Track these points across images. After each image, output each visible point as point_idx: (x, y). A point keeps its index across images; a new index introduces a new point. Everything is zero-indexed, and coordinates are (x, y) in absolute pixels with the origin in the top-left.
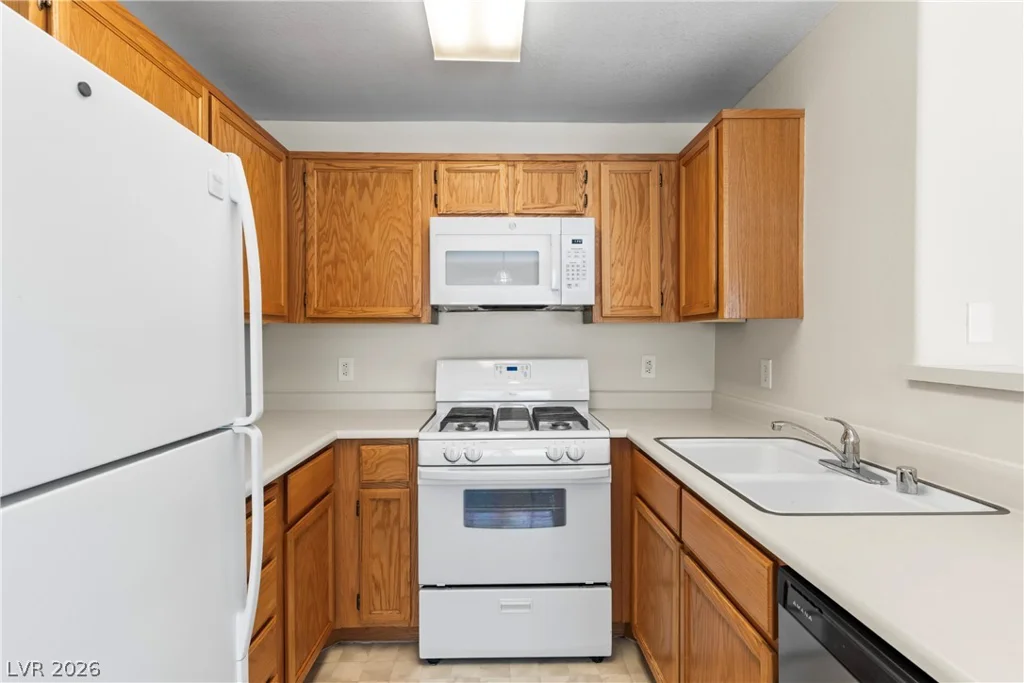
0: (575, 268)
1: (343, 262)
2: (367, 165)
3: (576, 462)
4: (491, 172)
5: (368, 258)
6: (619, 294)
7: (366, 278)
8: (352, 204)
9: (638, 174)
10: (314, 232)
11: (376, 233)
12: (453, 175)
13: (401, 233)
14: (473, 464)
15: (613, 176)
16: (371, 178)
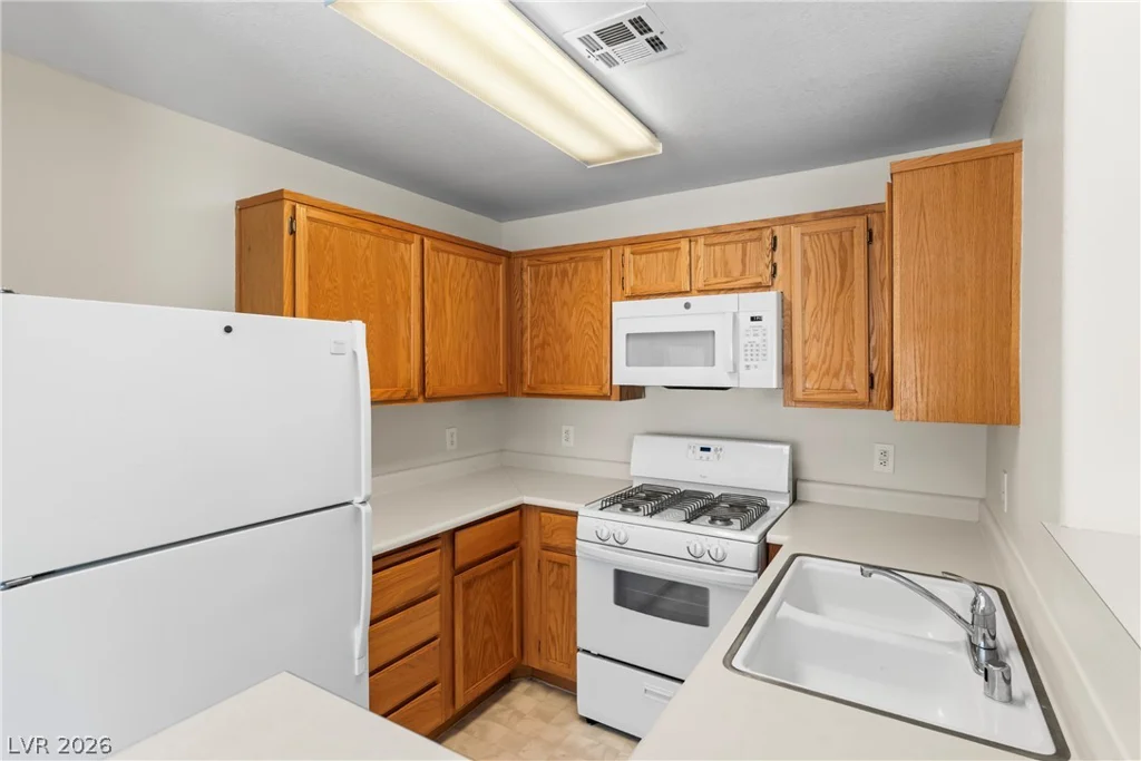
0: (754, 348)
1: (549, 345)
2: (566, 257)
3: (718, 563)
4: (673, 250)
5: (567, 341)
6: (814, 375)
7: (566, 358)
8: (556, 294)
9: (839, 233)
10: (528, 321)
11: (574, 319)
12: (638, 257)
13: (593, 316)
14: (621, 545)
15: (807, 238)
16: (570, 267)
